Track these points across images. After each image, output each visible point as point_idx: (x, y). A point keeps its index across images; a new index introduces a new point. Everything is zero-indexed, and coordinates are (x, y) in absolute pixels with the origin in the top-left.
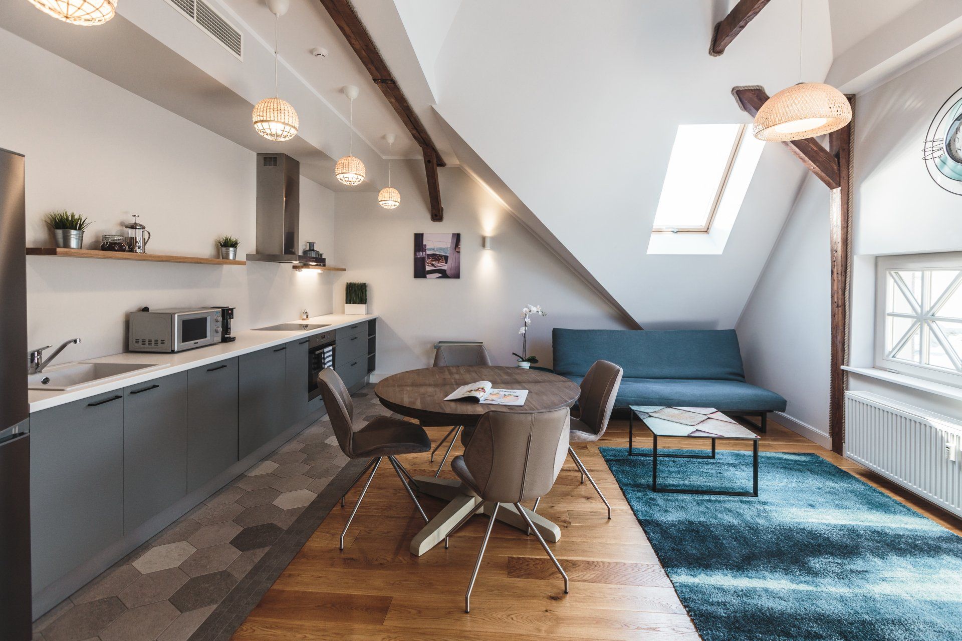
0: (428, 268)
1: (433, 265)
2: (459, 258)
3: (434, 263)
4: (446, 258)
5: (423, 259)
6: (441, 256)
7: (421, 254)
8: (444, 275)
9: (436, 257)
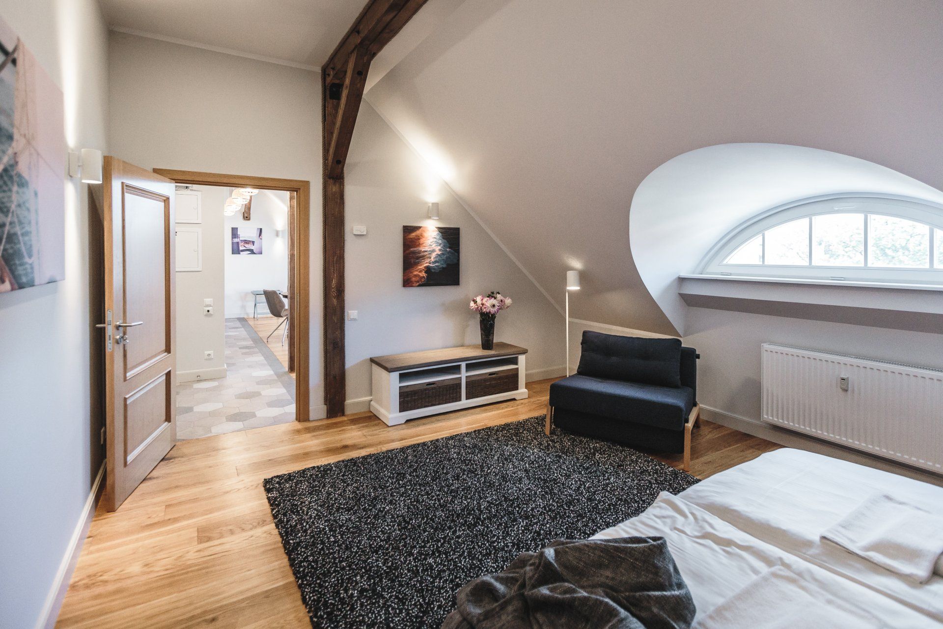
0: (241, 248)
1: (245, 246)
2: (262, 242)
3: (245, 245)
4: (253, 243)
5: (238, 243)
6: (250, 241)
7: (236, 240)
8: (252, 252)
9: (246, 242)
